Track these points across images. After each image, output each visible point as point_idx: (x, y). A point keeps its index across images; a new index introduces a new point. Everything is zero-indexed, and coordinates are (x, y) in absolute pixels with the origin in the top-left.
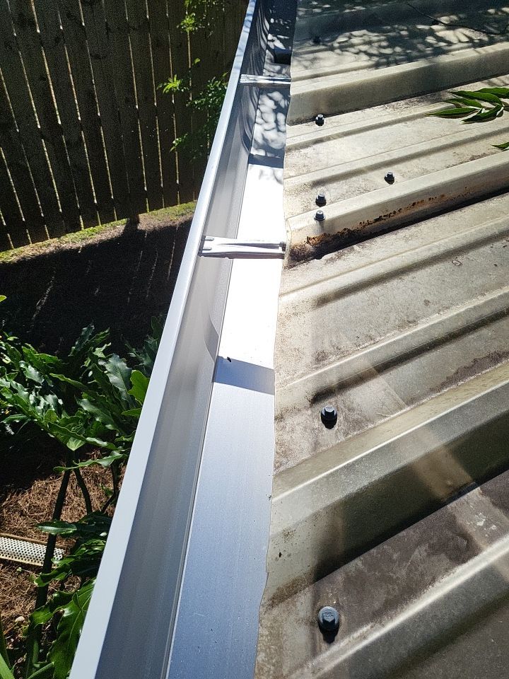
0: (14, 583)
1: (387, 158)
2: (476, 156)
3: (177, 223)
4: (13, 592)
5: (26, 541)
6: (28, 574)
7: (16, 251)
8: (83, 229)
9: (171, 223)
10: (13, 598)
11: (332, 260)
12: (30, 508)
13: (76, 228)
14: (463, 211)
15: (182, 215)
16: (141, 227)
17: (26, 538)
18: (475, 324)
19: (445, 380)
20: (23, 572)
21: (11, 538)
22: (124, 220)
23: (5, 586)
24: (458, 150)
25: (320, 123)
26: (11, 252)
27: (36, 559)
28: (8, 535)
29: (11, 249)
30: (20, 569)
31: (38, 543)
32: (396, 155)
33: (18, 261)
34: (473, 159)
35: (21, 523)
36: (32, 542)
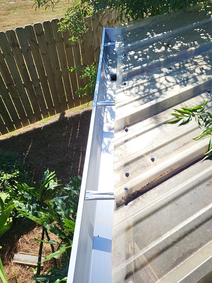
0: (26, 273)
1: (152, 149)
2: (185, 143)
3: (81, 112)
4: (26, 277)
5: (30, 255)
6: (31, 269)
7: (17, 130)
8: (43, 118)
9: (78, 113)
10: (26, 279)
11: (131, 205)
12: (30, 240)
13: (40, 119)
14: (180, 174)
15: (83, 109)
16: (66, 116)
17: (29, 254)
18: (183, 236)
19: (172, 265)
20: (29, 268)
21: (23, 254)
22: (59, 114)
23: (23, 275)
24: (178, 141)
25: (127, 130)
26: (15, 131)
27: (34, 262)
28: (22, 253)
29: (15, 130)
30: (28, 267)
31: (34, 255)
32: (155, 146)
33: (19, 135)
34: (184, 145)
35: (27, 247)
36: (32, 255)
